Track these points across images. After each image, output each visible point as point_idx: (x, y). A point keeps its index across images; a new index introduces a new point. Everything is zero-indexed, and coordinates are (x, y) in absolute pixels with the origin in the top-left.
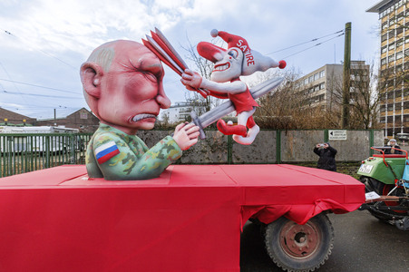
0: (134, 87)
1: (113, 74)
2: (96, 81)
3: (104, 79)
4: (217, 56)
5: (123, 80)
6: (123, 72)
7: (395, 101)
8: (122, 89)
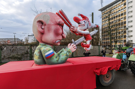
0: (57, 30)
1: (49, 25)
2: (43, 27)
3: (46, 27)
4: (80, 22)
5: (53, 27)
6: (53, 25)
7: (105, 37)
8: (53, 31)
